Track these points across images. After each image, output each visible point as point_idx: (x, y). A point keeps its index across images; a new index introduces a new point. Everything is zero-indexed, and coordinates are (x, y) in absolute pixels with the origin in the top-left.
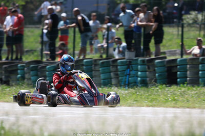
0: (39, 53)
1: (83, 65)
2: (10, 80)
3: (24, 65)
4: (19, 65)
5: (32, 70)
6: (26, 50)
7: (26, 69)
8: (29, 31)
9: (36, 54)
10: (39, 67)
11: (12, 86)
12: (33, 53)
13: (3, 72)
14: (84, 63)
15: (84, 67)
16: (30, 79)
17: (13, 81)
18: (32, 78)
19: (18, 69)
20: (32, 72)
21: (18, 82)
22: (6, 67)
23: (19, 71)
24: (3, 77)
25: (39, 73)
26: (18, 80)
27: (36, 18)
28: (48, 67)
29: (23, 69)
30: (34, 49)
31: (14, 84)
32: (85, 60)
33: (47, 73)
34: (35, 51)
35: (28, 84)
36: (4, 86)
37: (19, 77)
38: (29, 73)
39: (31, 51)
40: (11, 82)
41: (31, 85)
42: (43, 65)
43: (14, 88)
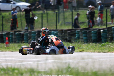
0: (87, 24)
1: (112, 30)
2: (72, 40)
3: (79, 31)
4: (76, 31)
5: (84, 34)
6: (80, 22)
7: (80, 33)
8: (81, 12)
9: (85, 24)
10: (88, 32)
11: (73, 43)
12: (84, 24)
13: (68, 35)
14: (113, 29)
15: (113, 31)
16: (82, 39)
17: (73, 40)
18: (84, 38)
19: (76, 33)
20: (83, 35)
21: (76, 40)
22: (69, 32)
23: (76, 34)
24: (68, 38)
25: (88, 35)
26: (76, 39)
27: (84, 4)
28: (92, 31)
29: (79, 33)
30: (84, 22)
31: (74, 41)
32: (113, 27)
33: (92, 35)
34: (85, 22)
35: (81, 42)
36: (68, 43)
37: (77, 38)
38: (82, 35)
39: (83, 23)
40: (72, 41)
41: (83, 42)
42: (90, 30)
43: (74, 44)
